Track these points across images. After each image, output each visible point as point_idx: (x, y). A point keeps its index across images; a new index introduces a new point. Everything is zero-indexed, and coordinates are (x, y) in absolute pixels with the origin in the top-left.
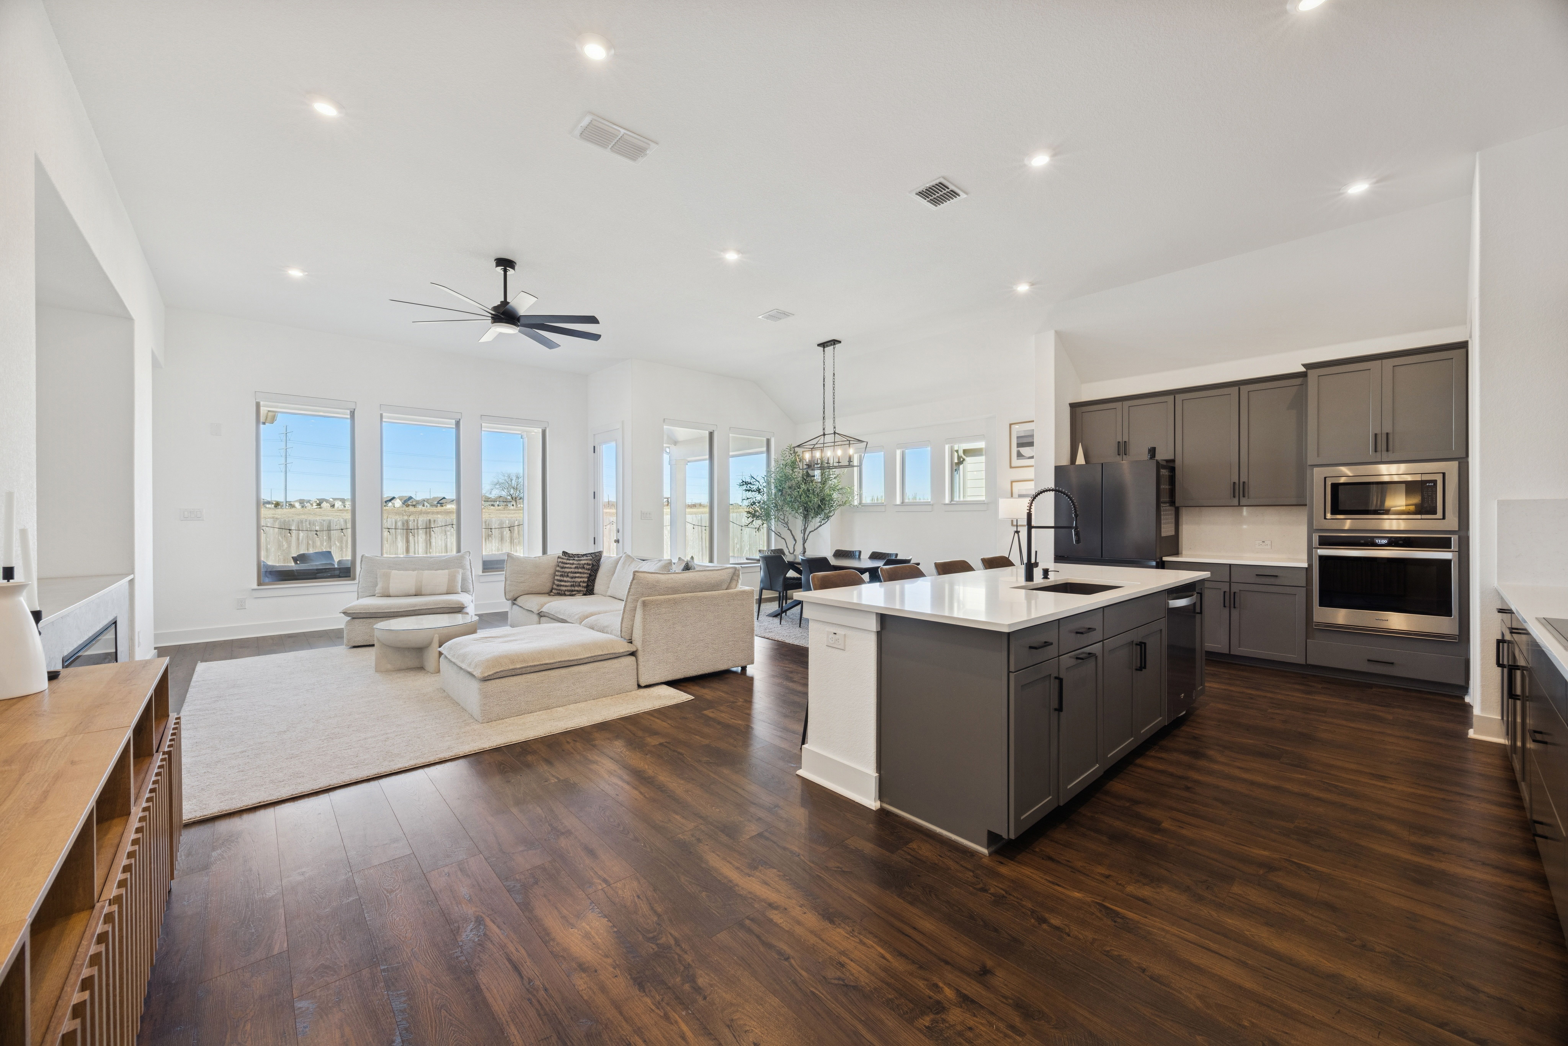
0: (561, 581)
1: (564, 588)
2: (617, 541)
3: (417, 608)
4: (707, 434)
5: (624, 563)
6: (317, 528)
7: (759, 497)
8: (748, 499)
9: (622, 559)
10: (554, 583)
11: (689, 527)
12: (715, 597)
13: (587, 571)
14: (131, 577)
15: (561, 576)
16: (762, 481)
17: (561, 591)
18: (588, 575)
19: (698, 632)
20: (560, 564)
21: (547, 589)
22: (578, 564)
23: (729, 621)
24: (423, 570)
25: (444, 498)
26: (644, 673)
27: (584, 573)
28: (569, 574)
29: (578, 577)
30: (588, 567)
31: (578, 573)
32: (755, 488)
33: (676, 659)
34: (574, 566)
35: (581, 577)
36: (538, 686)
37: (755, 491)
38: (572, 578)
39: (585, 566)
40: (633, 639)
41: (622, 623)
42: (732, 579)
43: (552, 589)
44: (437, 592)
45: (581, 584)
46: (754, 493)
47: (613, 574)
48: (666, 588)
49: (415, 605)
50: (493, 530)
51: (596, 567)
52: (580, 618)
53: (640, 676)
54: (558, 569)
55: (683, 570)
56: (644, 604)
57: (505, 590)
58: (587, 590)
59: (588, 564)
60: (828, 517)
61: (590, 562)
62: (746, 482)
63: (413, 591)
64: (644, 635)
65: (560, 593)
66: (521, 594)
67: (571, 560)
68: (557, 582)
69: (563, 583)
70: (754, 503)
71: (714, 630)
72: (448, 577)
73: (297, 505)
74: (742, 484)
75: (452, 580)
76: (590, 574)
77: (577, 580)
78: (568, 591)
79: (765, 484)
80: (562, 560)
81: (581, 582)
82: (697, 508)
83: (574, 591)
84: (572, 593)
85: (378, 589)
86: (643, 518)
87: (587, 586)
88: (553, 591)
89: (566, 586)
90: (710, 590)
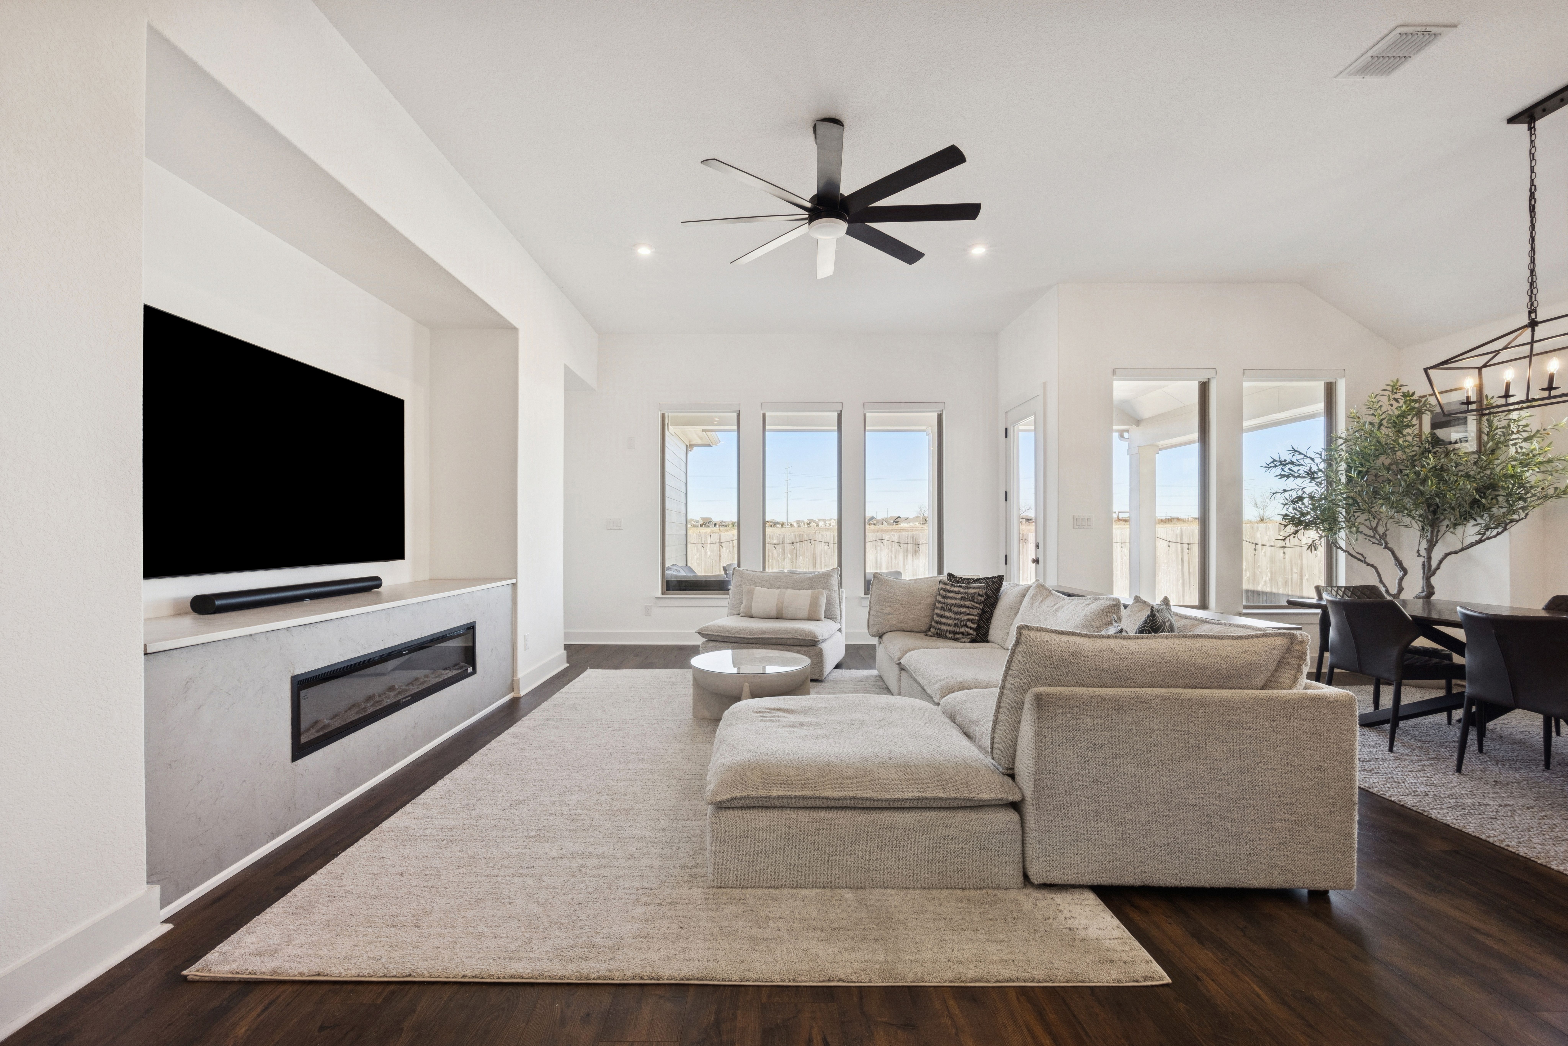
0: (942, 616)
1: (945, 628)
2: (1036, 561)
3: (767, 636)
4: (1195, 387)
5: (1034, 598)
6: (775, 542)
7: (1311, 487)
8: (1285, 491)
9: (1031, 590)
10: (933, 618)
11: (1161, 545)
12: (1232, 704)
13: (977, 605)
14: (514, 581)
15: (942, 609)
16: (1318, 460)
17: (942, 631)
18: (979, 612)
19: (1182, 785)
20: (941, 591)
21: (923, 626)
22: (966, 593)
23: (1275, 770)
24: (787, 589)
25: (899, 517)
26: (1039, 857)
27: (973, 608)
28: (953, 608)
29: (965, 613)
30: (980, 599)
31: (965, 606)
32: (1302, 470)
33: (1121, 839)
34: (960, 596)
35: (969, 614)
36: (810, 838)
37: (1304, 477)
38: (956, 613)
39: (976, 597)
40: (1016, 771)
41: (993, 731)
42: (1281, 664)
43: (931, 627)
44: (798, 617)
45: (969, 624)
46: (1299, 480)
47: (1016, 614)
48: (1096, 669)
49: (765, 632)
50: (920, 546)
51: (992, 601)
52: (941, 690)
53: (1029, 859)
54: (939, 598)
55: (1141, 631)
56: (1040, 702)
57: (868, 623)
58: (977, 634)
59: (979, 595)
60: (1503, 524)
61: (983, 592)
62: (1281, 462)
63: (774, 613)
64: (1037, 772)
65: (939, 634)
66: (887, 630)
67: (957, 586)
68: (936, 618)
69: (943, 620)
70: (1300, 499)
71: (1229, 785)
72: (810, 599)
73: (795, 525)
74: (1272, 465)
75: (814, 603)
76: (983, 610)
77: (962, 617)
78: (951, 632)
79: (1322, 466)
80: (944, 586)
81: (968, 620)
82: (1174, 524)
83: (959, 633)
84: (955, 637)
85: (742, 609)
86: (1077, 527)
87: (978, 628)
88: (932, 629)
89: (948, 625)
90: (1215, 684)
